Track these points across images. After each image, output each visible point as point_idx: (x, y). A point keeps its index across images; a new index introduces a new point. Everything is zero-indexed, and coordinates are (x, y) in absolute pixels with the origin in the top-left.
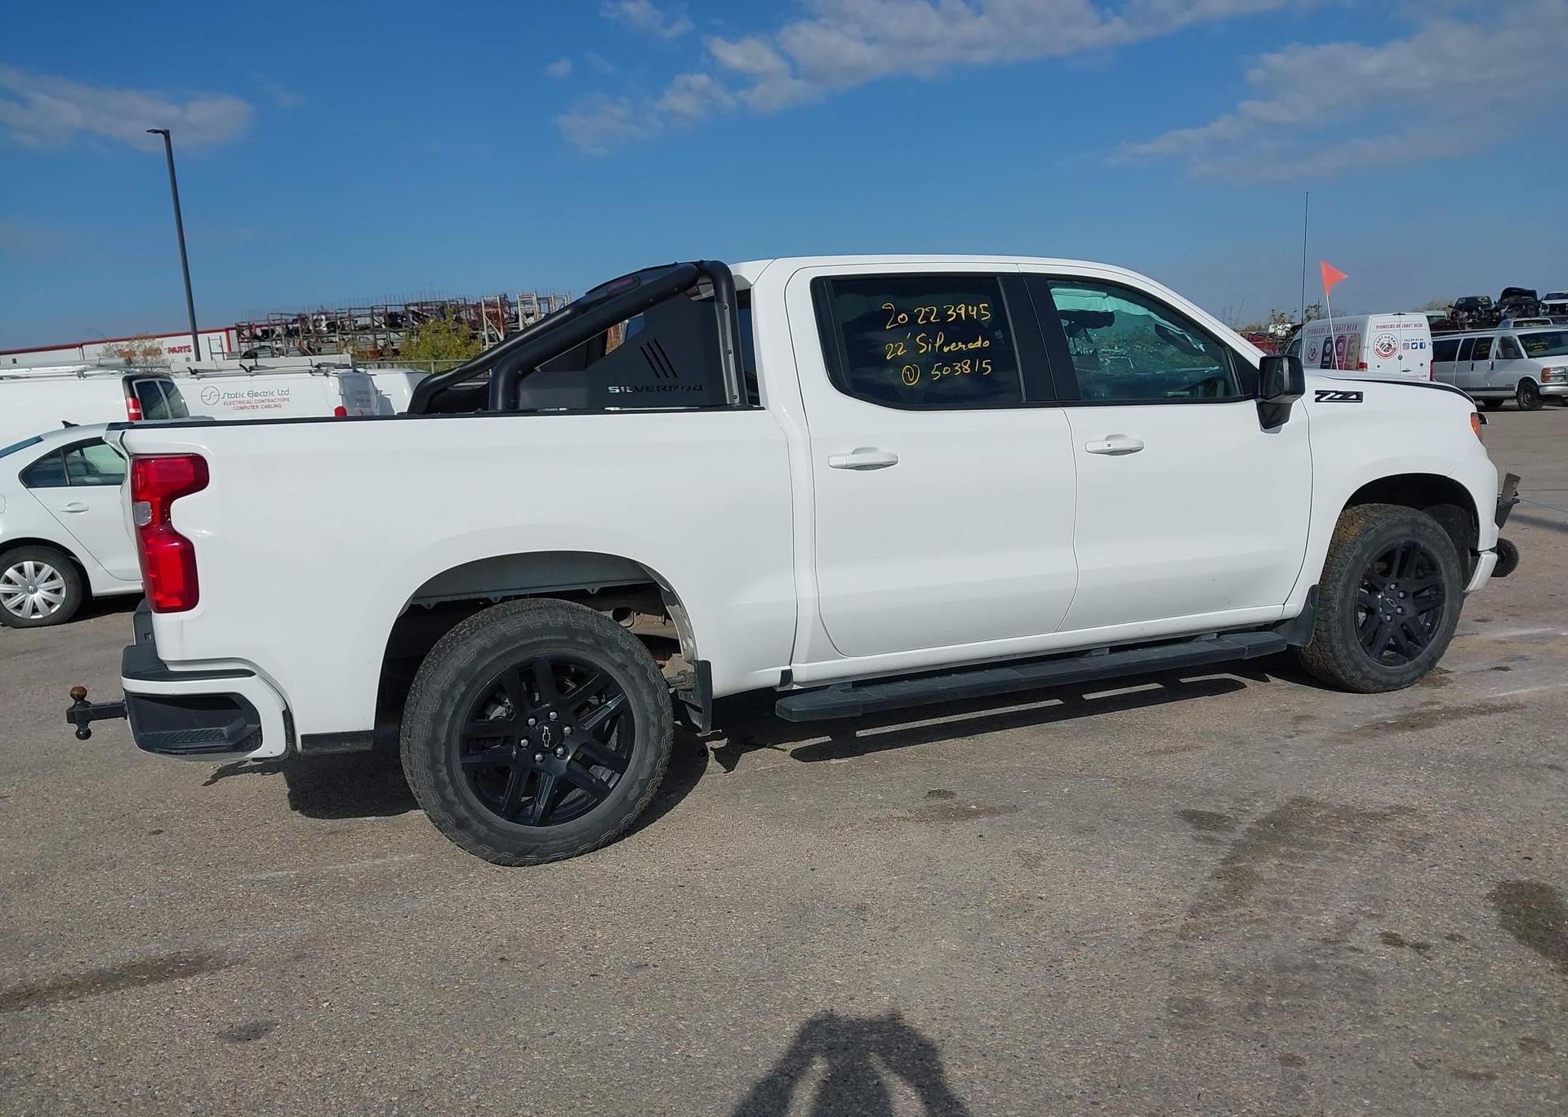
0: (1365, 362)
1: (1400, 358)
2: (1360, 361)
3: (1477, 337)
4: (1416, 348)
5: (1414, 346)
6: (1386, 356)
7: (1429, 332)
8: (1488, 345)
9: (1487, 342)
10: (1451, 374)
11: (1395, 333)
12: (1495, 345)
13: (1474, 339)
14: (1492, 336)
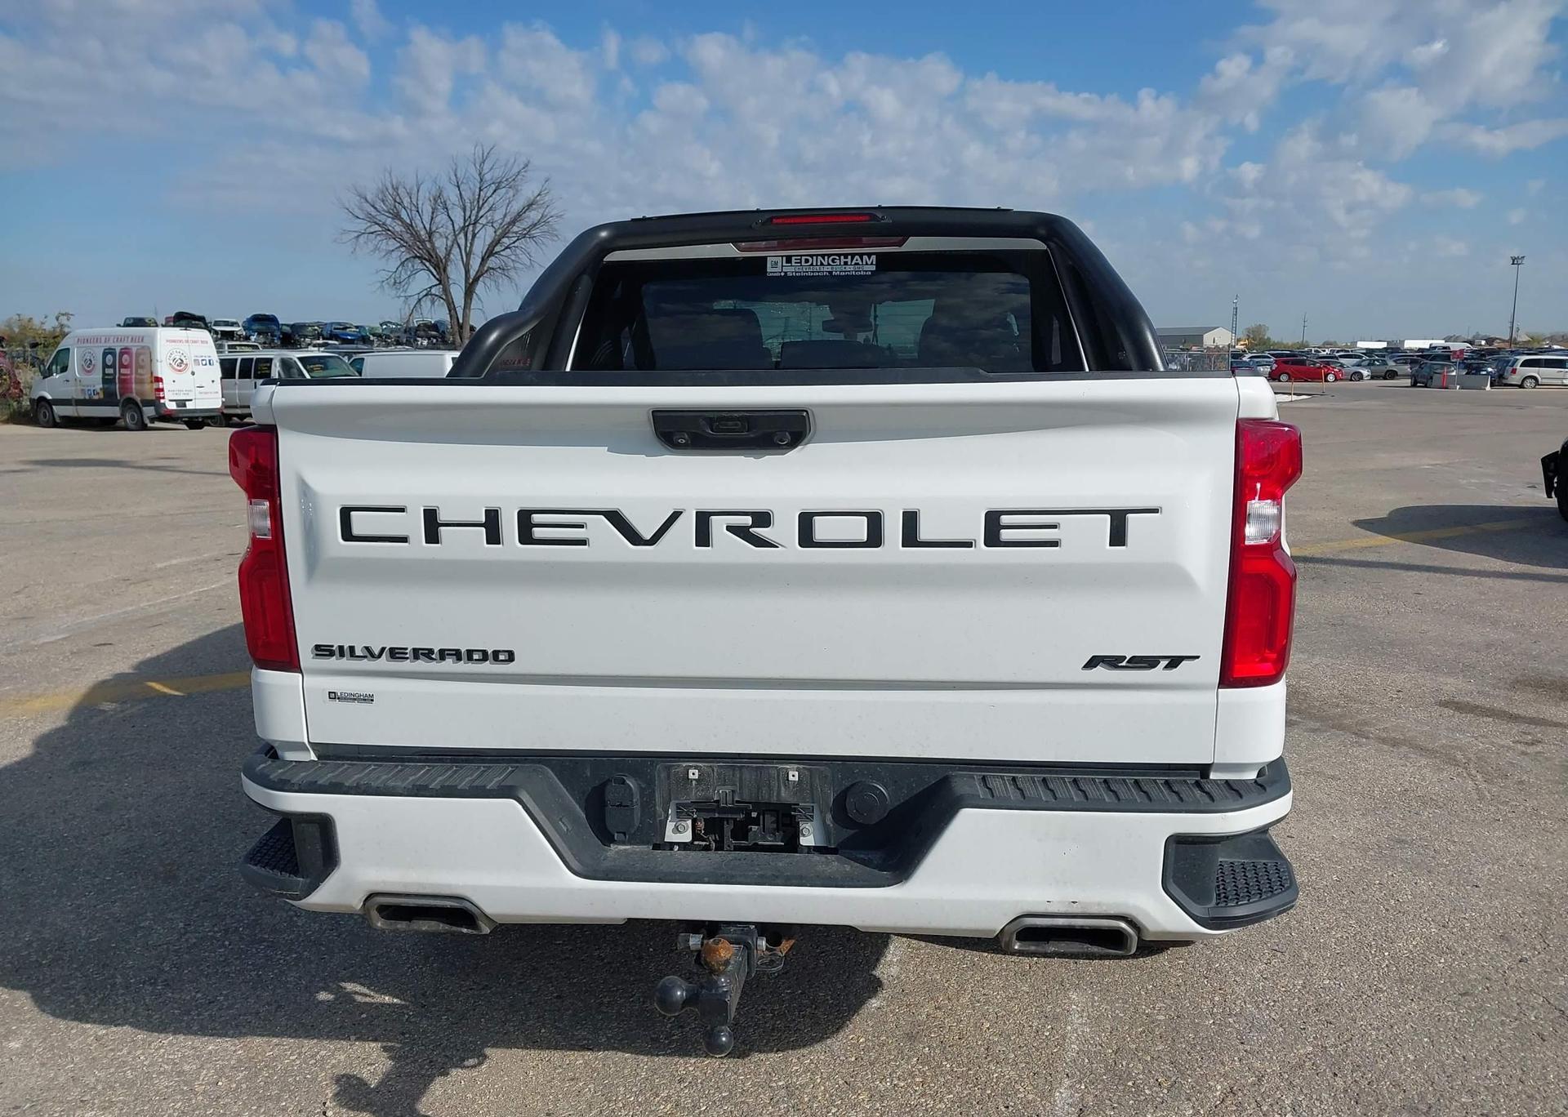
0: (160, 376)
1: (193, 373)
2: (155, 375)
3: (255, 357)
4: (206, 364)
5: (204, 362)
6: (180, 371)
7: (215, 350)
8: (268, 365)
9: (268, 362)
10: (232, 392)
11: (184, 347)
12: (276, 366)
13: (252, 359)
14: (271, 357)
